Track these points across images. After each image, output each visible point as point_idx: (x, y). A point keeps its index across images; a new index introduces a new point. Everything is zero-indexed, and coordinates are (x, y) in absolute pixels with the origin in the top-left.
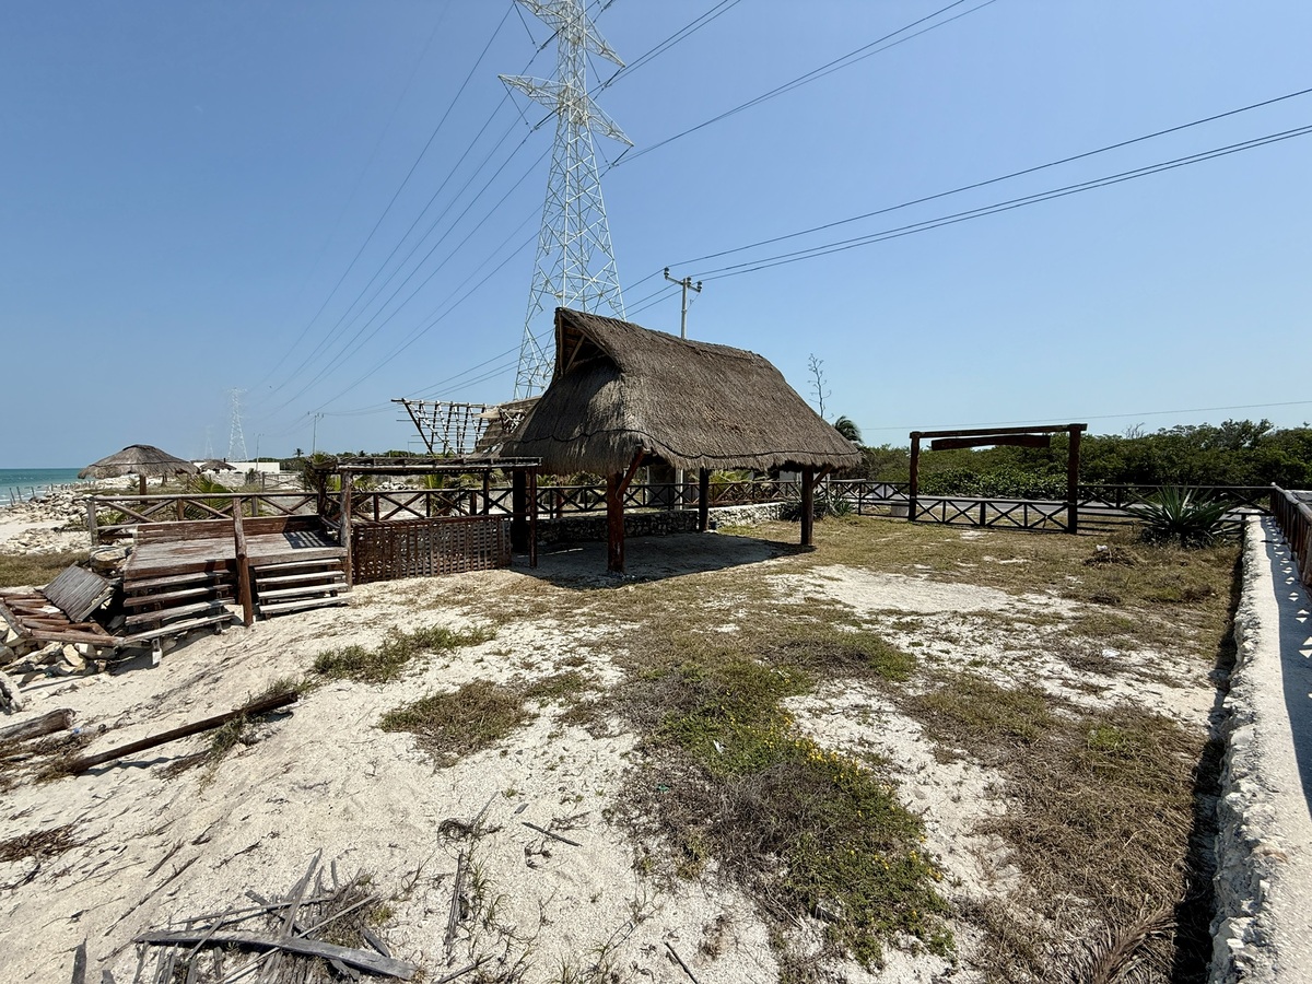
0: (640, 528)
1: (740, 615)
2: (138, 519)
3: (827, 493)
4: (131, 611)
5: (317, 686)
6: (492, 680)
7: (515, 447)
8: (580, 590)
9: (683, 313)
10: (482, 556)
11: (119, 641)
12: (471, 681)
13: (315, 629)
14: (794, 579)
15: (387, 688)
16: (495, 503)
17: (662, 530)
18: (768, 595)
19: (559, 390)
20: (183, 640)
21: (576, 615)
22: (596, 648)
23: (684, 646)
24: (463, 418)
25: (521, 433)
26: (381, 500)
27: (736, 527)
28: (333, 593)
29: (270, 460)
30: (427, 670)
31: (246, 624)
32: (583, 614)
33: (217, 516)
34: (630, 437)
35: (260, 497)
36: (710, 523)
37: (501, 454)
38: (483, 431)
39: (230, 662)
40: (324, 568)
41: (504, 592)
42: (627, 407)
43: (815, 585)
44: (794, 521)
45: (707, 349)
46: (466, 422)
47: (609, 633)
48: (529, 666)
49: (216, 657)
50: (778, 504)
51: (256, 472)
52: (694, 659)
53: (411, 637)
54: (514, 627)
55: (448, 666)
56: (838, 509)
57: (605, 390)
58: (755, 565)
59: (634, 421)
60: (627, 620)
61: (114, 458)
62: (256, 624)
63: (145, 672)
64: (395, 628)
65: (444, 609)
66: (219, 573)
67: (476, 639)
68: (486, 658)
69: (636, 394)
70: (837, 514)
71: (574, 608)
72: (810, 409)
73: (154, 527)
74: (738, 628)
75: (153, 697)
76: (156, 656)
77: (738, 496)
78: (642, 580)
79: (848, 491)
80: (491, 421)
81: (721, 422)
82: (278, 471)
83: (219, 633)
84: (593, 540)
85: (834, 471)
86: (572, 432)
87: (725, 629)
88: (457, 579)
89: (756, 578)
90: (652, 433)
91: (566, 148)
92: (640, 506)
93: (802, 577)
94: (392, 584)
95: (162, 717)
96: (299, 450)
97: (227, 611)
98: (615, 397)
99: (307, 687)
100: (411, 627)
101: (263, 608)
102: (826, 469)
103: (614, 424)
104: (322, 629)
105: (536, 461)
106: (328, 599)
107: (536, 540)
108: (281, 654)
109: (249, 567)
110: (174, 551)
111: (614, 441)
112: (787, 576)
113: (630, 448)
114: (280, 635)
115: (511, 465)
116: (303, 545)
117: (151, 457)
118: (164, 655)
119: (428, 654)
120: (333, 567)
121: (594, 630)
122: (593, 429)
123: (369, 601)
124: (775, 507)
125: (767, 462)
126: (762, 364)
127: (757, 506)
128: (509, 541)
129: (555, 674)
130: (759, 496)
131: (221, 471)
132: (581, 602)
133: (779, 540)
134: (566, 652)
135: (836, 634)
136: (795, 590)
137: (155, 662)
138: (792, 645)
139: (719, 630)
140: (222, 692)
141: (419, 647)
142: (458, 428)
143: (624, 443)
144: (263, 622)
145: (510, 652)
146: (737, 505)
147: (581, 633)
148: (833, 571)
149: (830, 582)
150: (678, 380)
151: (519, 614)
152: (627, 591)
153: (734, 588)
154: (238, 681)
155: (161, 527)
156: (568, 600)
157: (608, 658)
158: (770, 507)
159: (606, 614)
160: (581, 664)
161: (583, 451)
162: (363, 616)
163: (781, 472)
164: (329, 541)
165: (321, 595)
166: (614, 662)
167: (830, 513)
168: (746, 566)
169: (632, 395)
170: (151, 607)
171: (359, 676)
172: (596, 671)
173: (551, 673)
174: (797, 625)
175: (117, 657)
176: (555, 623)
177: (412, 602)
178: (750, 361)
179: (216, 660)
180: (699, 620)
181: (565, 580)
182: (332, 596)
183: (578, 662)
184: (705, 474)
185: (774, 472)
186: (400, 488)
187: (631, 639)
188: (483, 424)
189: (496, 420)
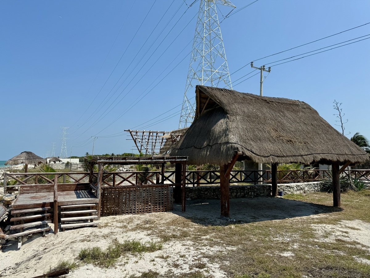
0: (239, 194)
1: (295, 247)
2: (21, 183)
3: (349, 177)
4: (12, 223)
5: (78, 266)
6: (158, 272)
7: (176, 151)
8: (206, 226)
9: (261, 83)
10: (159, 205)
11: (7, 236)
12: (147, 271)
13: (82, 237)
14: (329, 227)
15: (108, 270)
16: (167, 178)
17: (251, 195)
18: (313, 236)
19: (197, 124)
20: (30, 238)
21: (203, 239)
22: (212, 259)
23: (261, 262)
24: (155, 138)
25: (179, 145)
26: (116, 176)
27: (293, 195)
28: (92, 220)
29: (76, 157)
30: (127, 263)
31: (55, 233)
32: (206, 239)
33: (50, 182)
34: (231, 147)
35: (67, 174)
36: (279, 192)
37: (171, 155)
38: (163, 144)
39: (47, 250)
40: (89, 208)
41: (168, 224)
42: (230, 131)
43: (343, 232)
44: (329, 192)
45: (273, 100)
46: (156, 140)
47: (219, 251)
48: (176, 266)
49: (41, 247)
50: (319, 182)
51: (69, 163)
52: (266, 271)
53: (122, 245)
54: (171, 243)
55: (137, 262)
56: (357, 187)
57: (219, 123)
58: (305, 217)
59: (233, 138)
60: (229, 245)
61: (17, 157)
62: (59, 233)
63: (15, 252)
64: (116, 240)
65: (139, 231)
66: (47, 208)
67: (152, 249)
68: (156, 259)
69: (234, 125)
70: (356, 189)
71: (202, 236)
72: (335, 130)
73: (26, 187)
74: (293, 255)
75: (16, 264)
76: (20, 244)
77: (294, 177)
78: (239, 222)
79: (363, 176)
80: (167, 139)
81: (281, 138)
82: (78, 162)
83: (44, 236)
84: (214, 199)
85: (352, 165)
86: (203, 144)
87: (286, 254)
88: (147, 216)
89: (305, 225)
90: (243, 144)
91: (204, 13)
92: (239, 182)
93: (334, 226)
94: (118, 217)
95: (17, 274)
96: (87, 153)
97: (48, 226)
98: (224, 126)
99: (74, 266)
100: (123, 240)
101: (62, 226)
102: (346, 163)
103: (223, 140)
104: (85, 237)
105: (186, 158)
106: (89, 223)
107: (185, 198)
108: (66, 248)
109: (58, 206)
110: (32, 198)
111: (223, 148)
112: (324, 225)
113: (231, 152)
114: (67, 239)
115: (174, 160)
116: (81, 197)
117: (30, 157)
118: (23, 244)
119: (129, 254)
120: (92, 208)
121: (212, 249)
122: (213, 142)
123: (106, 225)
124: (317, 184)
125: (310, 159)
126: (305, 107)
127: (306, 183)
128: (172, 197)
129: (189, 272)
130: (307, 177)
131: (56, 162)
132: (206, 233)
133: (320, 203)
134: (196, 260)
135: (357, 263)
136: (329, 234)
137: (19, 247)
138: (328, 268)
139: (282, 255)
140: (41, 264)
141: (125, 250)
142: (153, 142)
143: (228, 149)
144: (62, 232)
145: (168, 257)
146: (295, 182)
147: (205, 250)
148: (354, 223)
149: (352, 231)
150: (257, 117)
151: (174, 236)
152: (230, 228)
153: (292, 230)
154: (48, 260)
155: (28, 186)
156: (199, 231)
157: (217, 266)
158: (314, 184)
159: (219, 240)
160: (203, 268)
161: (208, 153)
162: (103, 232)
163: (320, 165)
164: (93, 195)
165: (86, 221)
166: (221, 268)
167: (352, 188)
168: (299, 218)
169: (232, 125)
170: (20, 222)
171: (97, 263)
172: (211, 273)
173: (187, 271)
174: (330, 256)
175: (6, 244)
176: (192, 243)
177: (125, 227)
178: (298, 105)
179: (41, 249)
180: (270, 248)
181: (199, 219)
182: (91, 222)
183: (202, 266)
184: (275, 166)
185: (315, 164)
186: (127, 171)
187: (231, 256)
188: (164, 141)
189: (169, 139)
